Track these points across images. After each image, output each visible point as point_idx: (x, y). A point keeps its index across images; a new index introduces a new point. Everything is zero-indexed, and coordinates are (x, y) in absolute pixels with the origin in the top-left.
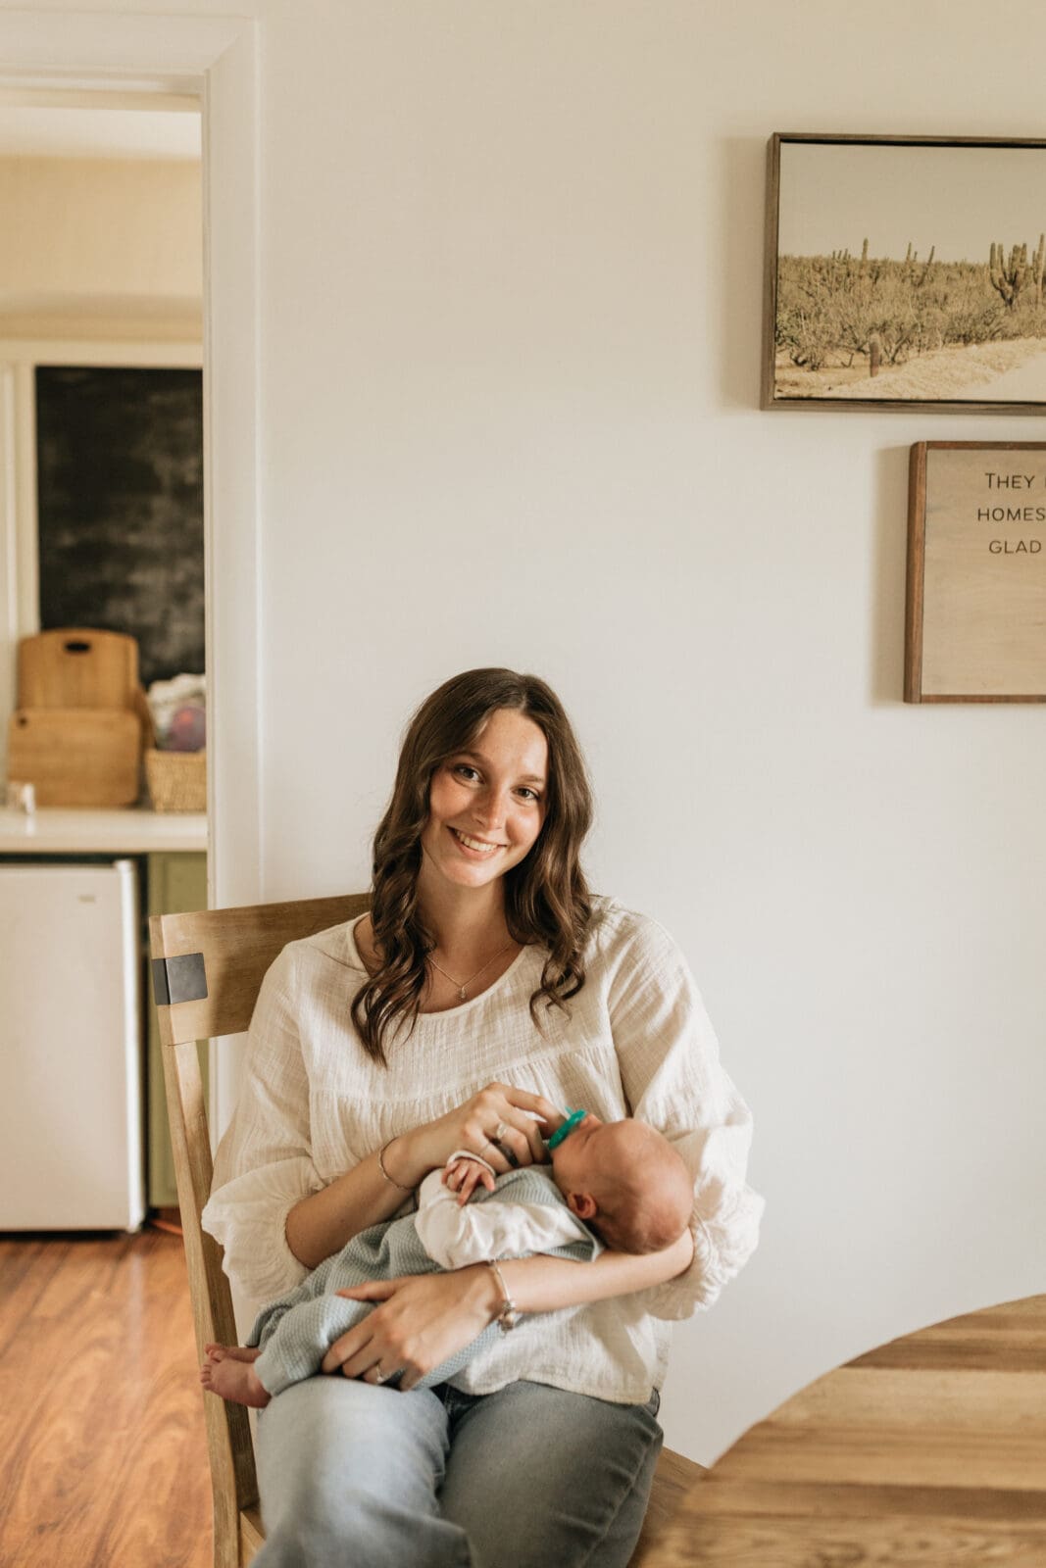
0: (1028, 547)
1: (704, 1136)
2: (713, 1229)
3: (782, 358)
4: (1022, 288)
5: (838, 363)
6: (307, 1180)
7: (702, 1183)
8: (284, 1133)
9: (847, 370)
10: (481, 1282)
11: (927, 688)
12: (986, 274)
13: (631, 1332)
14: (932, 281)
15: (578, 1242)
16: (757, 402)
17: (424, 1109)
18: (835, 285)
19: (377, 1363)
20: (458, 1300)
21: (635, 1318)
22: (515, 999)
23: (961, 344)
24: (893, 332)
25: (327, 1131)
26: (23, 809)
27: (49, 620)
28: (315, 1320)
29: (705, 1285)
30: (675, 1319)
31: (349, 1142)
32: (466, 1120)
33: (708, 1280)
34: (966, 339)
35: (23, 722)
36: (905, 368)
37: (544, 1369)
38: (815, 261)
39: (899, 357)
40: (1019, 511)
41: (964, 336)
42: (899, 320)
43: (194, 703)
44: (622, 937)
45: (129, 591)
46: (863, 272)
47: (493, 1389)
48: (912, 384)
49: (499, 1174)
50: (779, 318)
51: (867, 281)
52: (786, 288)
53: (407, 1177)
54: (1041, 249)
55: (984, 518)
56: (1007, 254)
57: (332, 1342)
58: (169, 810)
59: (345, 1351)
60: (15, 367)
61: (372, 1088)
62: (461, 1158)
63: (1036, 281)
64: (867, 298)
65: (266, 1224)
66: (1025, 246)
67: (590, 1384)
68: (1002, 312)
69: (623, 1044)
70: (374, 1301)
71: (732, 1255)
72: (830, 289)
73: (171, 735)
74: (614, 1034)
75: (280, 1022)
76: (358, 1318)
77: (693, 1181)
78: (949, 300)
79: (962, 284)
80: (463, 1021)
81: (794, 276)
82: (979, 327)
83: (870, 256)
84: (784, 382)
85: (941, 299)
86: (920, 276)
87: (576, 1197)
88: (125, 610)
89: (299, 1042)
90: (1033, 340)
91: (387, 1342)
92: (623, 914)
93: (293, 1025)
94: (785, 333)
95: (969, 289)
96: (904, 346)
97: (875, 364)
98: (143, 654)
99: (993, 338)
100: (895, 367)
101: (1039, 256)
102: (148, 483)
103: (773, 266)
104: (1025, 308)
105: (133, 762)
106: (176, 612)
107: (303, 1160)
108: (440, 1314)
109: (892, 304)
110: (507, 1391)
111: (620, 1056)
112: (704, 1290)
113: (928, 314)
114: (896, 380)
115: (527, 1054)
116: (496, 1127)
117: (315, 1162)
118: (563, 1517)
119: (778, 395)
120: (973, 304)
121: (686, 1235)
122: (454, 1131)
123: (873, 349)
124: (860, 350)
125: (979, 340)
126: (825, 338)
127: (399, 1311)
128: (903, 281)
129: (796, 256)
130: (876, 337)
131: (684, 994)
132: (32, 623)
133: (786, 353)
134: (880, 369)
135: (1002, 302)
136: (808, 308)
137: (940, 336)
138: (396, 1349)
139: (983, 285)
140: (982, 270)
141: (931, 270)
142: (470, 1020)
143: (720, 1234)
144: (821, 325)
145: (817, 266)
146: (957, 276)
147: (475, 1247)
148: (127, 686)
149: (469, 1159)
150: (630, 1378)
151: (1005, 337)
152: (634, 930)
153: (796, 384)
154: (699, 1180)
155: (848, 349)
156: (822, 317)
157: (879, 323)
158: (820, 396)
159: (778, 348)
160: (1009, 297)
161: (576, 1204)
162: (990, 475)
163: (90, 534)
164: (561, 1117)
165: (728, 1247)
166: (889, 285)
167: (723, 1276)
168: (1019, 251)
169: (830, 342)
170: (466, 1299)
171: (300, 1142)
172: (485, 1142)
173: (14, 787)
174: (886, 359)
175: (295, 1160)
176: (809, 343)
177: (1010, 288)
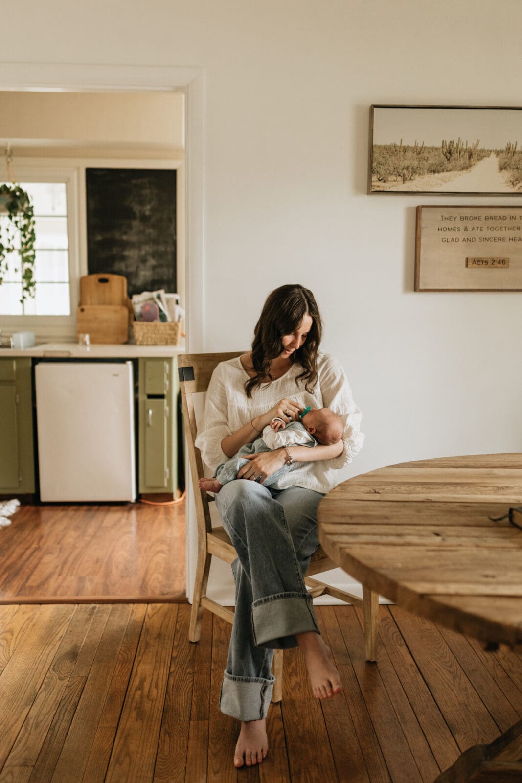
0: (455, 240)
1: (348, 415)
2: (349, 441)
3: (374, 178)
4: (453, 155)
5: (392, 180)
6: (227, 432)
7: (347, 428)
8: (221, 417)
9: (395, 182)
10: (283, 452)
11: (421, 287)
12: (441, 151)
13: (325, 474)
14: (423, 153)
15: (311, 442)
16: (367, 192)
17: (264, 410)
18: (391, 154)
19: (253, 474)
20: (276, 456)
21: (327, 470)
22: (291, 379)
23: (433, 173)
24: (410, 169)
25: (234, 416)
26: (85, 343)
27: (92, 270)
28: (235, 463)
29: (347, 457)
30: (338, 468)
31: (240, 420)
32: (278, 408)
33: (348, 456)
34: (434, 172)
35: (82, 310)
36: (414, 181)
37: (300, 483)
38: (385, 146)
39: (412, 178)
40: (452, 228)
41: (434, 171)
42: (412, 166)
43: (151, 302)
44: (323, 361)
45: (123, 258)
46: (401, 150)
47: (285, 488)
48: (416, 186)
49: (287, 424)
50: (373, 165)
51: (402, 153)
52: (376, 155)
53: (259, 429)
54: (459, 142)
55: (440, 230)
56: (448, 143)
57: (240, 469)
58: (141, 344)
59: (244, 471)
60: (78, 169)
61: (248, 404)
62: (276, 420)
63: (457, 153)
64: (402, 158)
65: (216, 443)
66: (454, 141)
67: (313, 487)
68: (446, 163)
69: (323, 392)
70: (251, 459)
71: (355, 448)
72: (390, 155)
73: (141, 315)
74: (321, 389)
75: (219, 385)
76: (247, 463)
77: (344, 427)
78: (429, 159)
79: (433, 154)
80: (275, 385)
81: (378, 151)
82: (438, 168)
83: (403, 145)
84: (375, 186)
85: (426, 158)
86: (419, 151)
87: (310, 428)
88: (122, 266)
89: (225, 391)
90: (456, 172)
91: (257, 467)
92: (324, 354)
93: (223, 386)
94: (375, 170)
95: (435, 155)
96: (414, 174)
97: (404, 180)
98: (129, 284)
99: (443, 171)
100: (411, 181)
101: (458, 144)
102: (130, 215)
103: (371, 147)
104: (454, 161)
105: (126, 326)
106: (141, 266)
107: (226, 426)
108: (271, 460)
109: (410, 160)
110: (289, 489)
111: (322, 395)
112: (347, 459)
113: (422, 164)
114: (411, 186)
115: (295, 394)
116: (287, 410)
117: (230, 427)
118: (306, 515)
119: (373, 190)
120: (437, 160)
121: (341, 442)
122: (274, 412)
123: (404, 175)
124: (400, 175)
125: (439, 172)
126: (388, 171)
127: (260, 460)
128: (414, 153)
129: (379, 144)
130: (405, 171)
131: (342, 377)
132: (85, 271)
133: (376, 176)
134: (406, 182)
135: (446, 159)
136: (383, 162)
137: (426, 171)
138: (259, 469)
139: (440, 154)
140: (439, 149)
141: (423, 149)
142: (277, 385)
143: (352, 442)
144: (387, 167)
145: (386, 148)
146: (431, 151)
147: (281, 441)
148: (123, 296)
149: (278, 420)
150: (325, 487)
151: (447, 171)
152: (327, 359)
153: (378, 187)
154: (345, 427)
155: (396, 175)
156: (387, 165)
157: (406, 166)
158: (386, 190)
159: (373, 175)
160: (448, 158)
161: (310, 430)
162: (442, 216)
163: (108, 235)
164: (304, 409)
165: (354, 446)
166: (409, 154)
167: (352, 454)
168: (452, 143)
169: (390, 173)
170: (279, 456)
171: (225, 420)
172: (283, 414)
173: (81, 335)
174: (408, 178)
175: (224, 426)
176: (383, 173)
177: (449, 155)
